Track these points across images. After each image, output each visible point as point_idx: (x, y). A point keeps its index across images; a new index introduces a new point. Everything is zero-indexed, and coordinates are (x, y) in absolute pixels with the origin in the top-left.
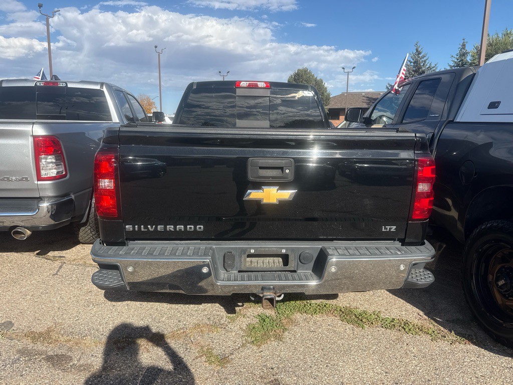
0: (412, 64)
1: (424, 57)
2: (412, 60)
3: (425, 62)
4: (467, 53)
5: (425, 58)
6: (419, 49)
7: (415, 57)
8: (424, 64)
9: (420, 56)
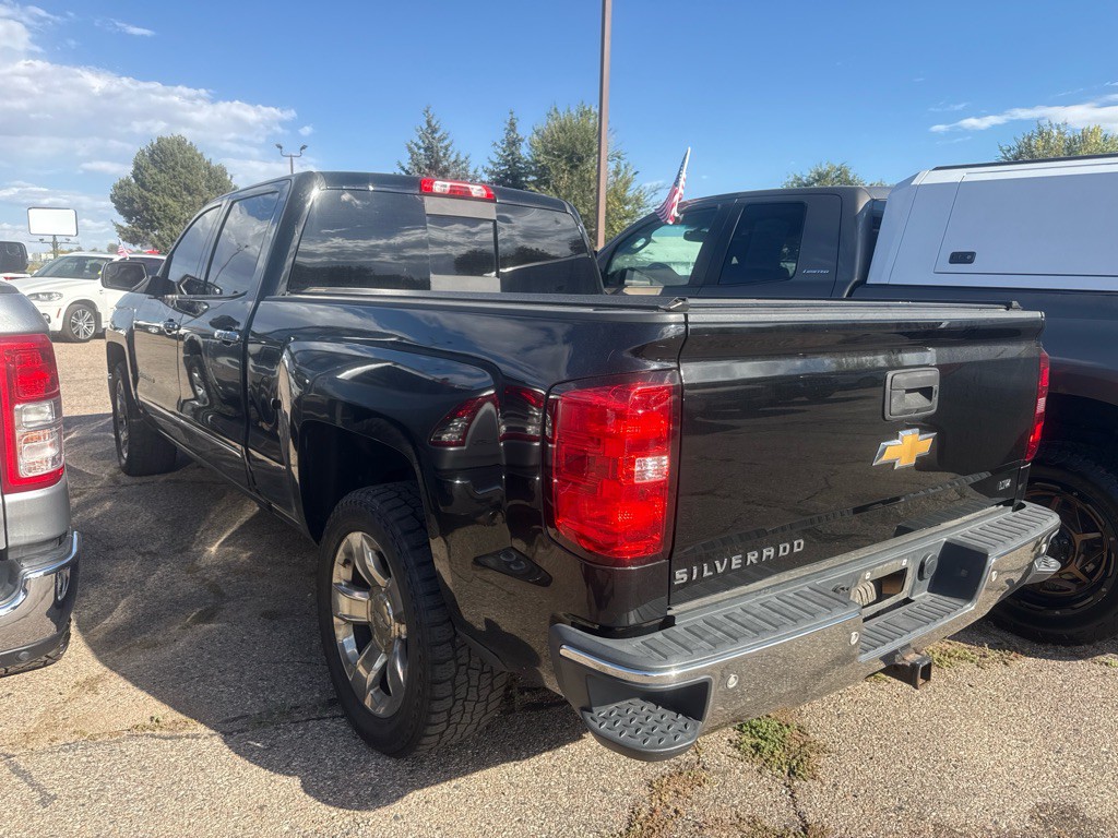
0: (422, 151)
1: (441, 139)
2: (421, 144)
3: (446, 148)
4: (519, 140)
5: (446, 143)
6: (433, 123)
7: (427, 138)
8: (445, 154)
9: (437, 136)
